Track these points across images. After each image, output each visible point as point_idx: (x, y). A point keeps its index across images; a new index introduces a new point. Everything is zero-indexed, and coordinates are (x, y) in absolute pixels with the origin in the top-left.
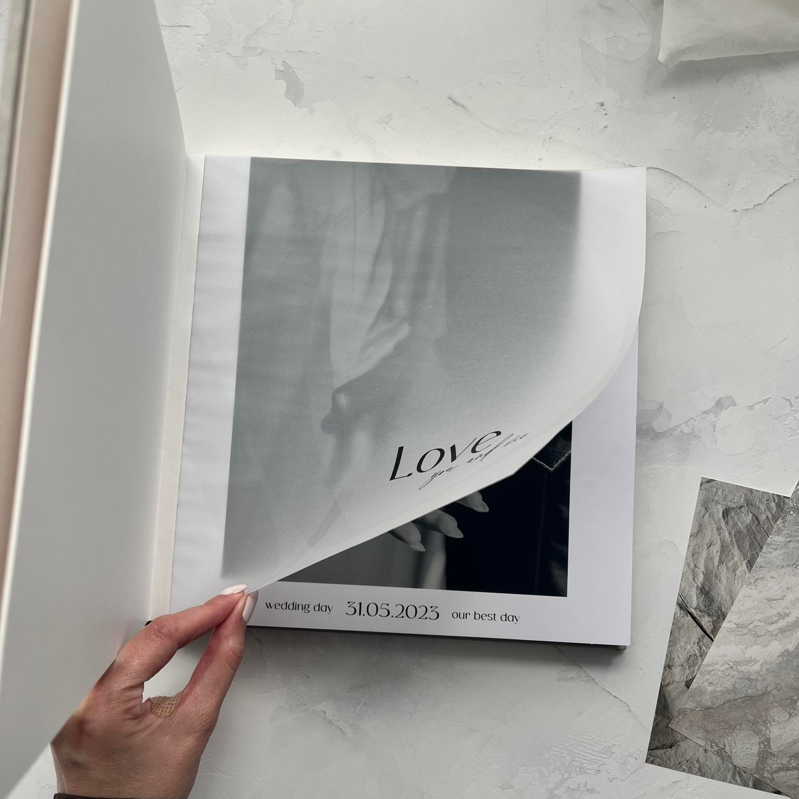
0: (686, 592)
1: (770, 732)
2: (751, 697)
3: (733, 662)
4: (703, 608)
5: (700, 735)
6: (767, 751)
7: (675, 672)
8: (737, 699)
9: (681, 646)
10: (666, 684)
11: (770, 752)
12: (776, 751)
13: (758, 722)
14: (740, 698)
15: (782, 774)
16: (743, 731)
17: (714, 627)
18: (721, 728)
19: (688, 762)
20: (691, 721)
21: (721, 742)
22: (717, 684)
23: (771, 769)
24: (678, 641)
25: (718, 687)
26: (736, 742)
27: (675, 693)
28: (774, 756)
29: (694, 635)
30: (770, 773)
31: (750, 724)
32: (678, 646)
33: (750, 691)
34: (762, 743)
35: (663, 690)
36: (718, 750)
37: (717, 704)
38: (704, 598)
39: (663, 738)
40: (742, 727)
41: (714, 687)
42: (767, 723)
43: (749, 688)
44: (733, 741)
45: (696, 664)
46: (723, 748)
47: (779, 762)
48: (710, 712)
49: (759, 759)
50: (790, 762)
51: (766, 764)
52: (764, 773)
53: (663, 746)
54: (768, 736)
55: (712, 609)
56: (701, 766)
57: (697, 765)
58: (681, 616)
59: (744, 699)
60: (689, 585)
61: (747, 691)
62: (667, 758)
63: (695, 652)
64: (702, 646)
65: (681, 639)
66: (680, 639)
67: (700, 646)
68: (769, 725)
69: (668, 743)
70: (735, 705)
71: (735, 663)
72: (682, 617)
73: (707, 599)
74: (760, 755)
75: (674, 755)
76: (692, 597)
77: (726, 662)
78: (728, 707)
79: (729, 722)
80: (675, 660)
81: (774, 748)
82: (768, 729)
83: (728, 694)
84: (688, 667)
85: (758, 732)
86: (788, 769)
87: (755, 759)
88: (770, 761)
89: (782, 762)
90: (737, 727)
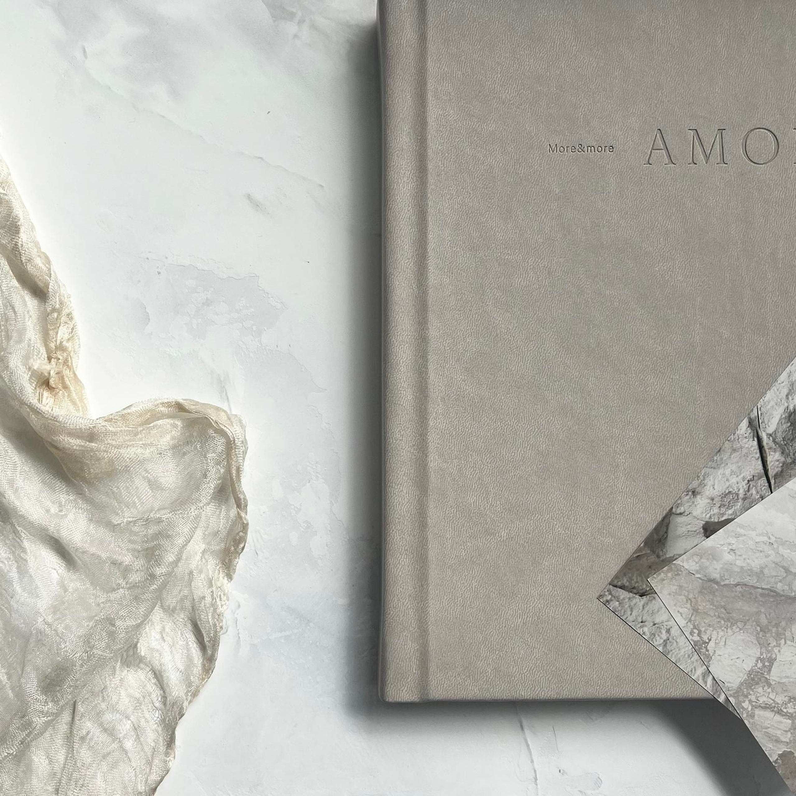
0: (769, 407)
1: (779, 651)
2: (777, 594)
3: (776, 538)
4: (779, 439)
5: (684, 610)
6: (763, 674)
7: (698, 504)
8: (759, 588)
9: (724, 474)
10: (678, 512)
11: (766, 678)
12: (775, 681)
13: (770, 630)
14: (763, 589)
15: (768, 714)
16: (744, 632)
17: (782, 471)
18: (717, 614)
19: (654, 626)
20: (681, 587)
21: (707, 633)
22: (740, 556)
23: (756, 701)
24: (723, 465)
25: (740, 560)
26: (727, 643)
27: (684, 529)
28: (769, 685)
29: (750, 468)
30: (753, 706)
31: (758, 628)
32: (721, 471)
33: (779, 585)
34: (762, 660)
35: (670, 517)
36: (698, 641)
37: (727, 582)
38: (788, 427)
39: (637, 579)
40: (746, 627)
41: (734, 558)
42: (782, 639)
43: (780, 581)
44: (724, 639)
45: (732, 506)
46: (707, 643)
47: (772, 696)
48: (712, 588)
49: (745, 680)
50: (786, 704)
51: (753, 692)
52: (744, 702)
53: (633, 588)
54: (774, 656)
55: (791, 446)
56: (669, 639)
57: (664, 636)
58: (746, 435)
59: (767, 592)
60: (777, 400)
61: (776, 583)
62: (629, 606)
63: (739, 490)
64: (752, 488)
65: (729, 464)
66: (727, 464)
67: (749, 486)
68: (783, 641)
69: (641, 588)
70: (751, 593)
71: (779, 540)
72: (746, 437)
73: (791, 430)
74: (751, 675)
75: (641, 608)
76: (772, 418)
77: (767, 534)
78: (740, 592)
79: (731, 612)
80: (706, 487)
81: (775, 675)
82: (779, 647)
83: (750, 576)
84: (719, 505)
85: (763, 644)
86: (779, 712)
87: (742, 677)
88: (760, 690)
89: (775, 700)
90: (738, 624)
